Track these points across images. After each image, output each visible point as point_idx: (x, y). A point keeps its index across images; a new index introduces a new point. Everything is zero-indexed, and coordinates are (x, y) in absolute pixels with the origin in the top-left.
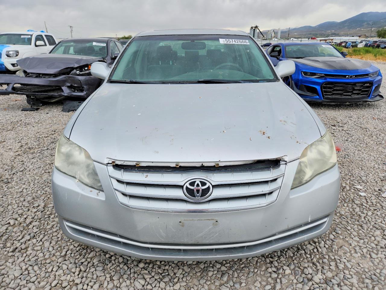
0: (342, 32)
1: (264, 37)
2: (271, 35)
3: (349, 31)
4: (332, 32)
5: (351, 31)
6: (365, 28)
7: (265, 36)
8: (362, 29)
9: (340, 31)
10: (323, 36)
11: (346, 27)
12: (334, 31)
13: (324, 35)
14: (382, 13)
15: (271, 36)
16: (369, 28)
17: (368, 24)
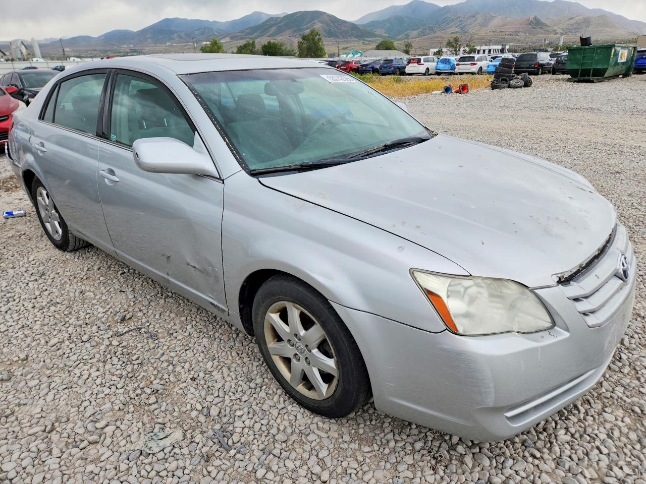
0: (147, 49)
1: (5, 55)
2: (20, 50)
3: (155, 46)
4: (129, 47)
5: (159, 46)
6: (178, 43)
7: (7, 53)
8: (174, 45)
9: (142, 47)
10: (117, 54)
11: (150, 41)
12: (132, 46)
13: (119, 52)
14: (191, 20)
15: (22, 53)
16: (183, 43)
17: (180, 37)
